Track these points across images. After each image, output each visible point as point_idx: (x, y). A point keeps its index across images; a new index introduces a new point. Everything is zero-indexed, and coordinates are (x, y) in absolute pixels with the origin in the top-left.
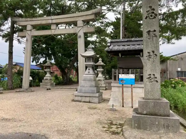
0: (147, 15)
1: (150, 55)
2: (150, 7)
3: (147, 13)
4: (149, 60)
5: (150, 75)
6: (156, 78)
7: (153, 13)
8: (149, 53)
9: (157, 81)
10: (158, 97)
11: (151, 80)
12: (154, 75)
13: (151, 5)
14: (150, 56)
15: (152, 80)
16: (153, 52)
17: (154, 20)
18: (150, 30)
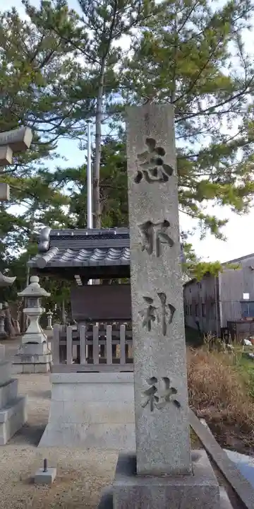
0: (141, 170)
1: (151, 309)
2: (151, 142)
3: (140, 162)
4: (150, 327)
5: (154, 379)
6: (174, 391)
7: (160, 162)
8: (149, 300)
9: (177, 403)
11: (157, 399)
12: (167, 380)
13: (151, 137)
14: (153, 313)
15: (162, 400)
16: (162, 296)
17: (161, 186)
18: (152, 220)
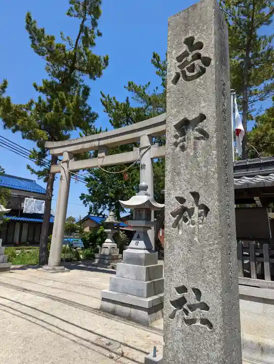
0: (179, 70)
1: (183, 209)
3: (178, 64)
7: (198, 56)
8: (181, 200)
11: (186, 312)
12: (198, 292)
13: (189, 35)
14: (185, 214)
16: (196, 195)
17: (199, 80)
18: (188, 116)
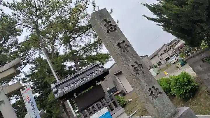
0: (107, 29)
1: (135, 68)
2: (105, 20)
3: (106, 27)
4: (138, 74)
5: (150, 89)
6: (157, 89)
7: (111, 25)
8: (133, 66)
9: (161, 93)
10: (173, 111)
11: (154, 95)
12: (153, 87)
14: (137, 69)
15: (156, 94)
17: (116, 31)
